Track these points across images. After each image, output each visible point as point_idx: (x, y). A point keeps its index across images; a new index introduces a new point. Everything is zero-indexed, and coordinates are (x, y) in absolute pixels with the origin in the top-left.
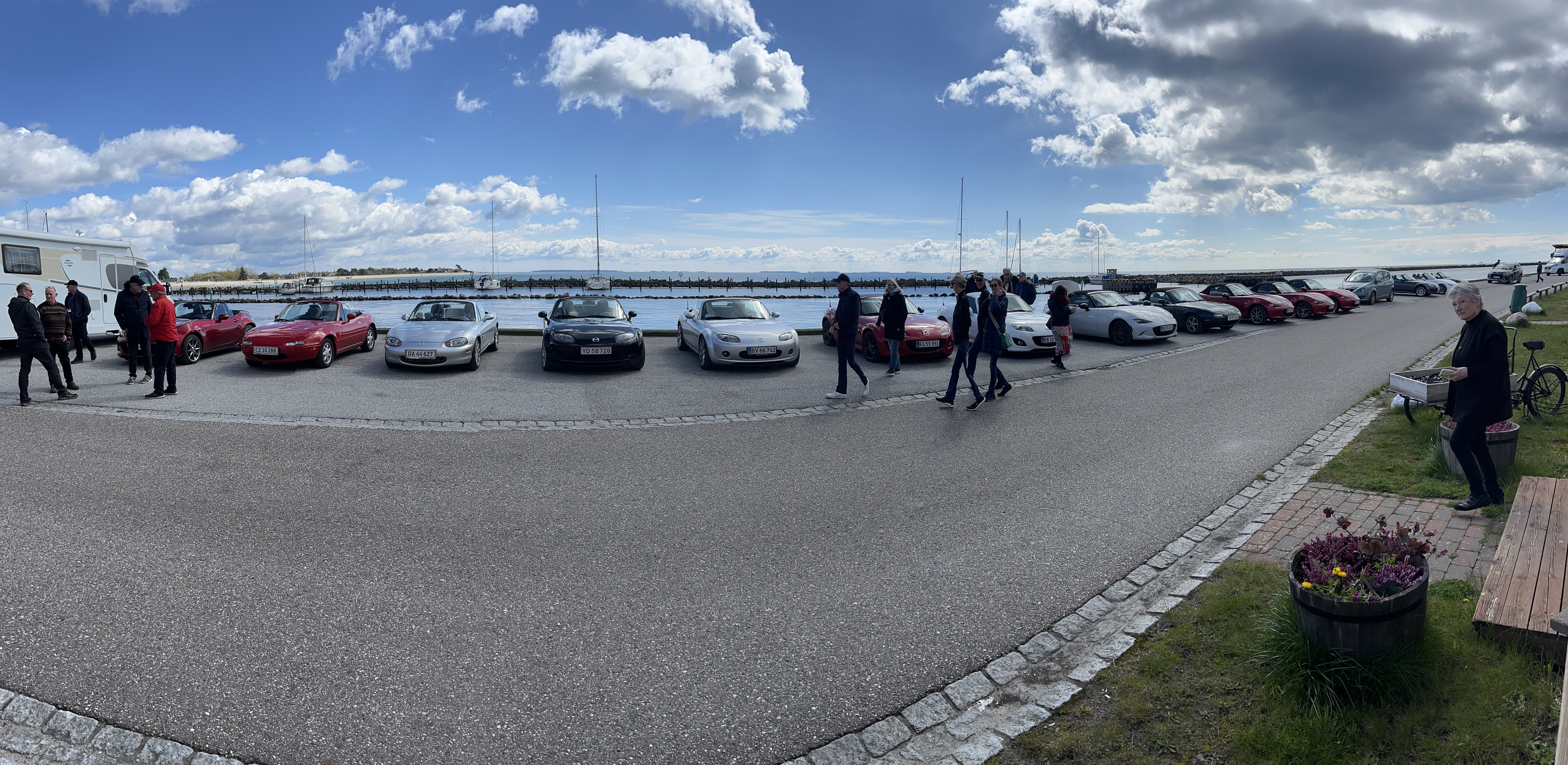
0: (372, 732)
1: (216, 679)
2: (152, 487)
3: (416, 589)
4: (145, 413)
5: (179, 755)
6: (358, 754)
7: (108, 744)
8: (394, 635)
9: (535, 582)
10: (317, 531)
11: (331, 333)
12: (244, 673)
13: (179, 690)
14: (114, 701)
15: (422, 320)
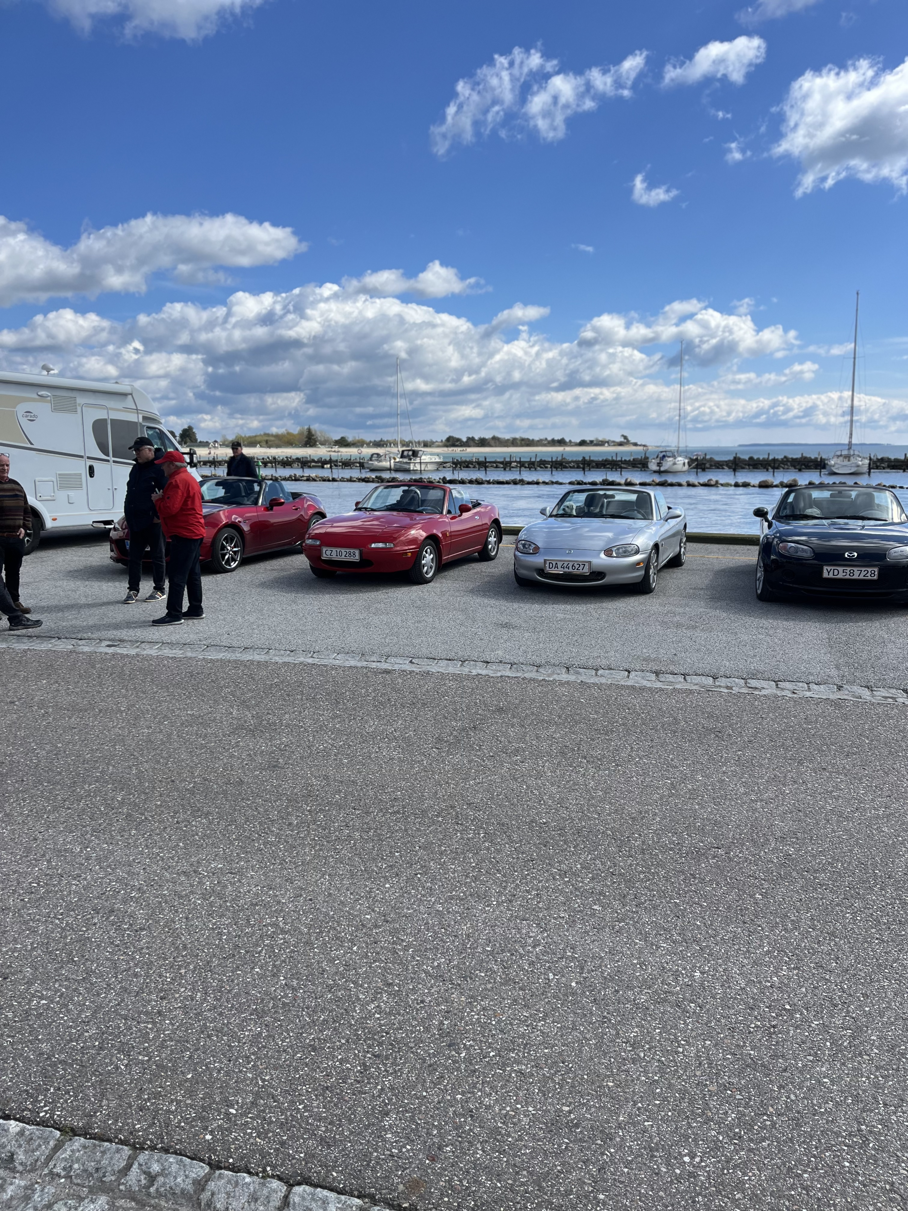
0: (484, 1137)
1: (248, 1057)
2: (158, 762)
3: (555, 918)
4: (151, 648)
5: (187, 1176)
6: (461, 1169)
7: (76, 1166)
8: (521, 989)
9: (747, 933)
10: (406, 830)
11: (435, 531)
12: (291, 1047)
13: (189, 1076)
14: (86, 1099)
15: (570, 516)
